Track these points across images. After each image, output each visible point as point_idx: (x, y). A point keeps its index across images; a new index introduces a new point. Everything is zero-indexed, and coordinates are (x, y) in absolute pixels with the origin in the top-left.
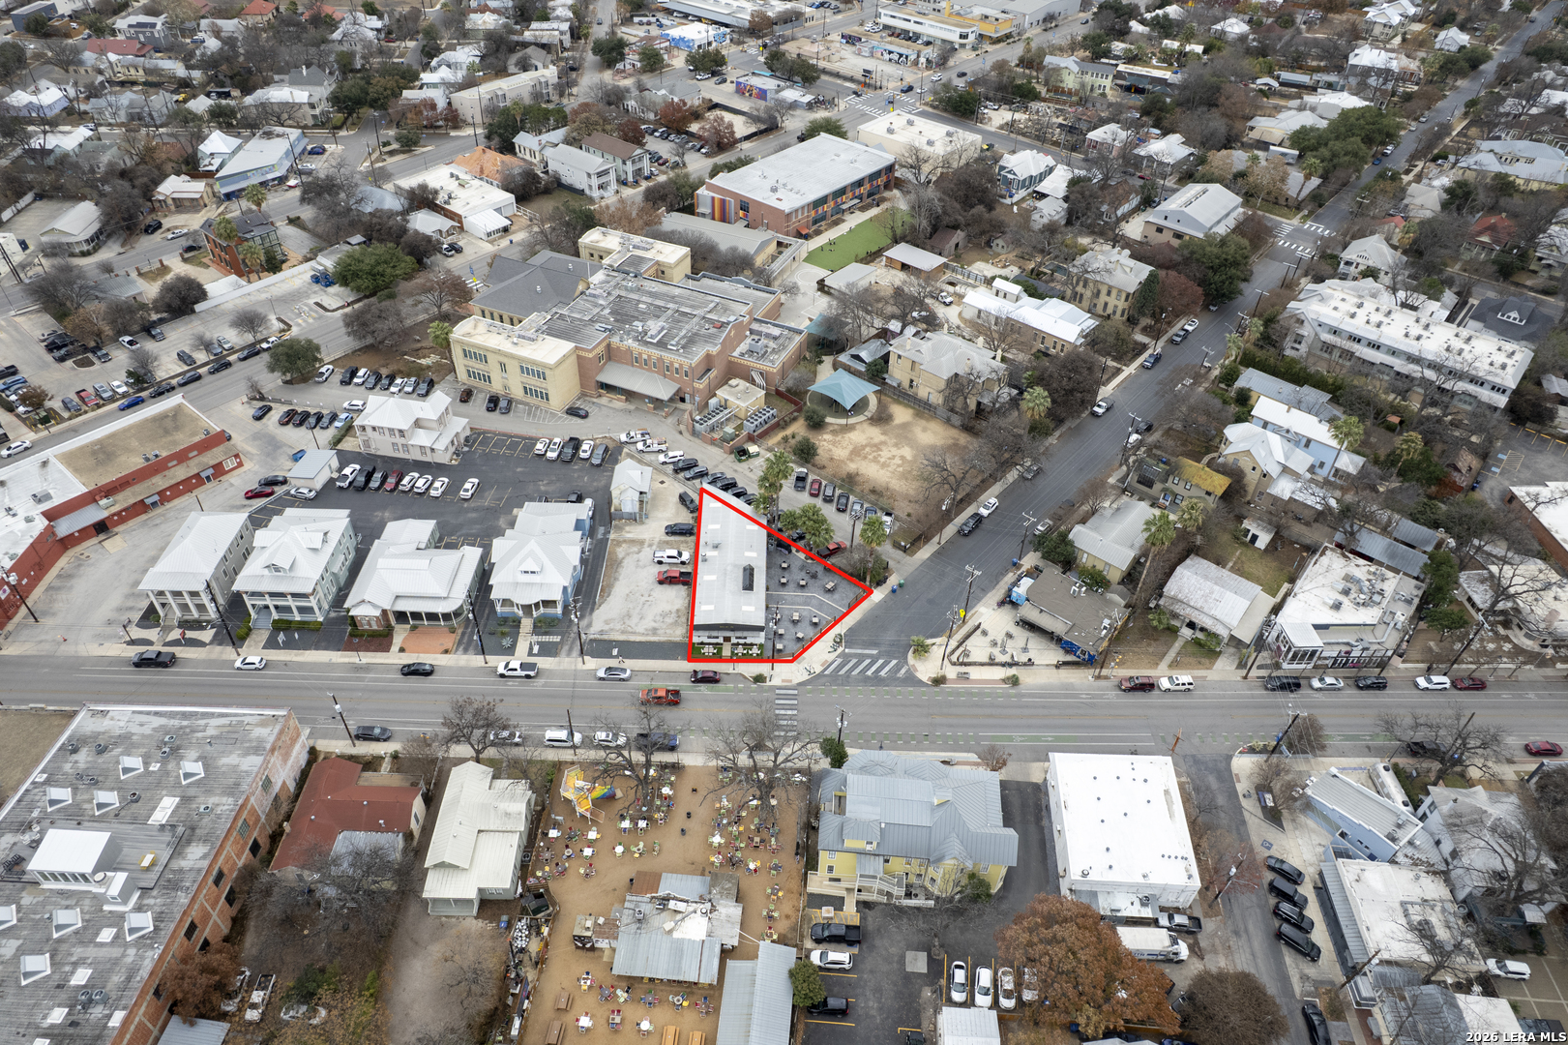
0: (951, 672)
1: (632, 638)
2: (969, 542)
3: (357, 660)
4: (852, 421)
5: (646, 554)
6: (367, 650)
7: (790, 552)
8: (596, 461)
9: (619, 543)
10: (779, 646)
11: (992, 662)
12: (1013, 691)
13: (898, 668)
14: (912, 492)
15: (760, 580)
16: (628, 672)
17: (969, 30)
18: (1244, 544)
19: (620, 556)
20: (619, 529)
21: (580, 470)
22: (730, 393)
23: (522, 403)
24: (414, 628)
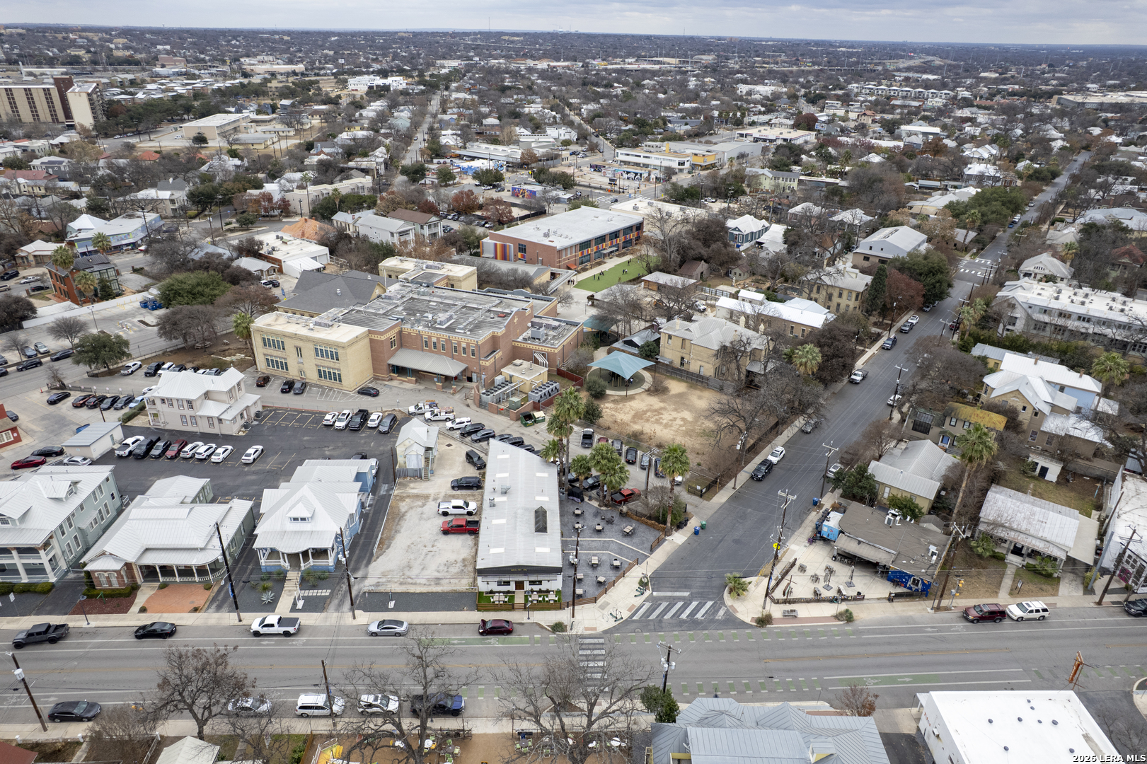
0: (777, 611)
1: (412, 589)
2: (764, 486)
3: (84, 624)
4: (630, 392)
5: (431, 507)
6: (101, 612)
7: (582, 500)
8: (384, 428)
9: (402, 498)
10: (579, 591)
11: (817, 598)
12: (849, 628)
13: (715, 609)
14: (697, 446)
15: (554, 521)
16: (405, 625)
17: (686, 159)
18: (1033, 477)
19: (403, 510)
20: (404, 485)
21: (368, 437)
22: (514, 371)
23: (316, 386)
24: (163, 586)
